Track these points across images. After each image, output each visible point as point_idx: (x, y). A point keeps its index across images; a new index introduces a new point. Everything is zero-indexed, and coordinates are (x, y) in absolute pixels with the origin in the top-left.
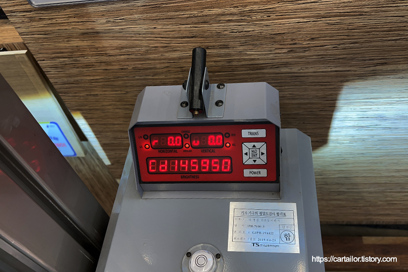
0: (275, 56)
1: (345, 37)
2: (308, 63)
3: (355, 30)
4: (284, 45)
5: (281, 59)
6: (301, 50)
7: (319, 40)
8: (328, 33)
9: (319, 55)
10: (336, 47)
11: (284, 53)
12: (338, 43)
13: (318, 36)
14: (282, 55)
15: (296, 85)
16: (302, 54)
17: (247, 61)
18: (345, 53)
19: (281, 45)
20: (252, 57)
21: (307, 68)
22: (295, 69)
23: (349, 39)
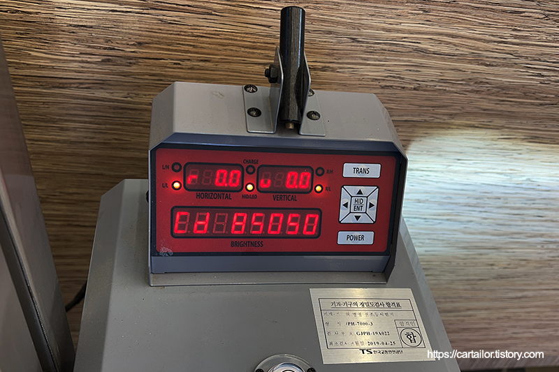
0: (82, 67)
1: (190, 48)
2: (139, 86)
3: (204, 39)
4: (94, 47)
5: (93, 73)
6: (124, 61)
7: (150, 48)
8: (163, 38)
9: (153, 75)
10: (179, 64)
11: (95, 63)
12: (181, 57)
13: (147, 40)
14: (94, 65)
15: (123, 124)
16: (126, 69)
17: (34, 68)
18: (194, 75)
19: (89, 47)
20: (42, 63)
21: (138, 95)
22: (119, 95)
23: (197, 53)
